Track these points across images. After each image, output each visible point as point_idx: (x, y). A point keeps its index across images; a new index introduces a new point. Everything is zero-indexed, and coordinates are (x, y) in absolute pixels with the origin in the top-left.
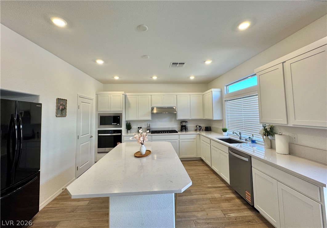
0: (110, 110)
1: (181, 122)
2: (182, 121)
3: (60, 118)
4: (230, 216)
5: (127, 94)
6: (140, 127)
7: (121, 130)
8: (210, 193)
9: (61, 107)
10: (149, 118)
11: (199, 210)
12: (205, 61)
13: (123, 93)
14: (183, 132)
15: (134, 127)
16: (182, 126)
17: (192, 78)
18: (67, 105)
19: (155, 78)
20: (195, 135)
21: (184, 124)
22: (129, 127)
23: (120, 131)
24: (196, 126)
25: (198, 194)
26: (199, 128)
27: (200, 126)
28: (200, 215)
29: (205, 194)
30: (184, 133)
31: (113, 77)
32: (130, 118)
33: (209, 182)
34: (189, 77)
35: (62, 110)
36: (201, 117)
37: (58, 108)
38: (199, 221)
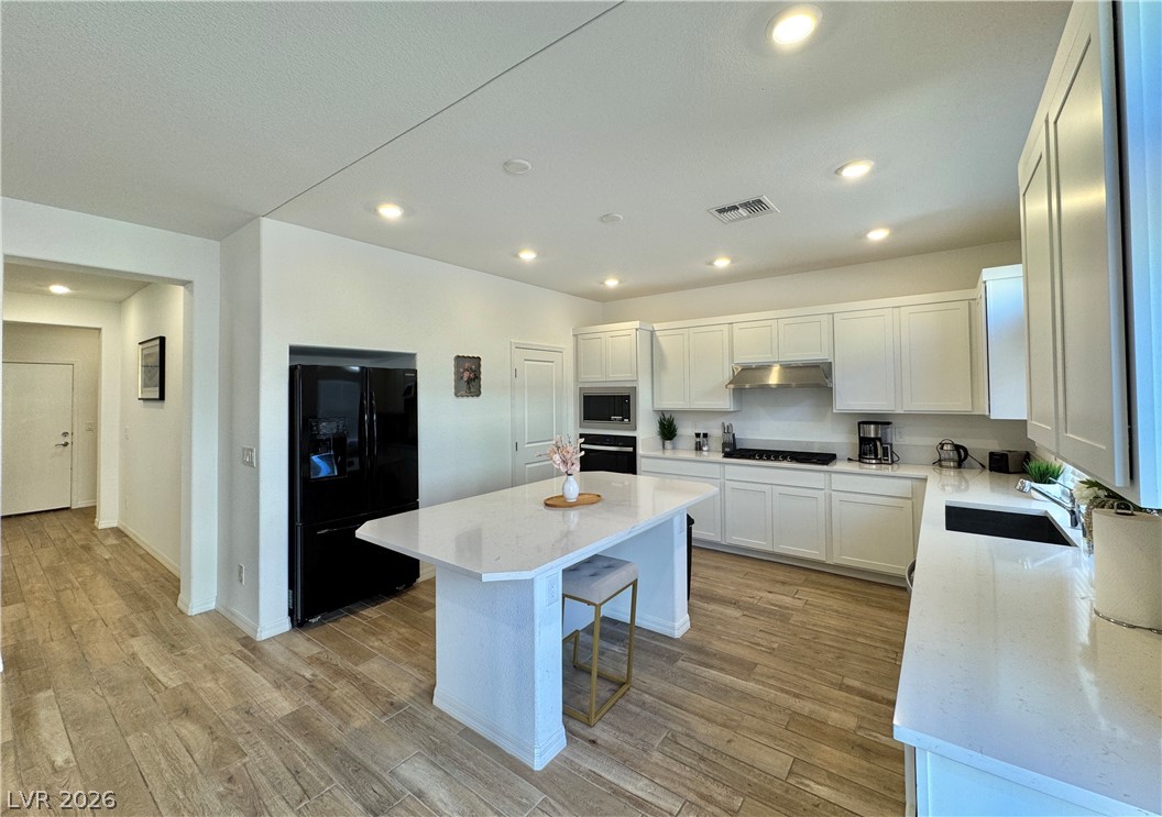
0: (607, 378)
1: (859, 423)
2: (864, 421)
3: (465, 399)
4: (808, 786)
5: (656, 326)
6: (702, 432)
7: (635, 438)
8: (823, 701)
9: (466, 375)
10: (726, 403)
11: (719, 719)
12: (838, 171)
13: (636, 324)
14: (867, 466)
15: (686, 431)
16: (864, 441)
17: (878, 235)
18: (482, 370)
19: (722, 263)
20: (909, 482)
21: (871, 432)
22: (668, 430)
23: (632, 441)
24: (942, 445)
25: (771, 686)
26: (953, 455)
27: (957, 448)
28: (703, 729)
29: (796, 696)
30: (873, 468)
31: (602, 283)
32: (669, 403)
33: (867, 672)
34: (862, 235)
35: (469, 381)
36: (959, 405)
37: (459, 377)
38: (682, 740)
